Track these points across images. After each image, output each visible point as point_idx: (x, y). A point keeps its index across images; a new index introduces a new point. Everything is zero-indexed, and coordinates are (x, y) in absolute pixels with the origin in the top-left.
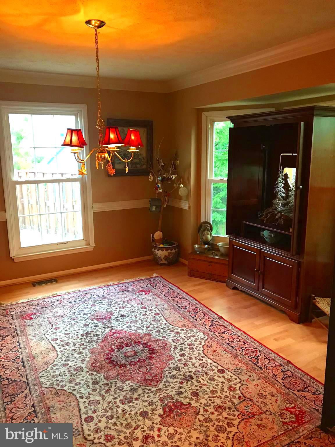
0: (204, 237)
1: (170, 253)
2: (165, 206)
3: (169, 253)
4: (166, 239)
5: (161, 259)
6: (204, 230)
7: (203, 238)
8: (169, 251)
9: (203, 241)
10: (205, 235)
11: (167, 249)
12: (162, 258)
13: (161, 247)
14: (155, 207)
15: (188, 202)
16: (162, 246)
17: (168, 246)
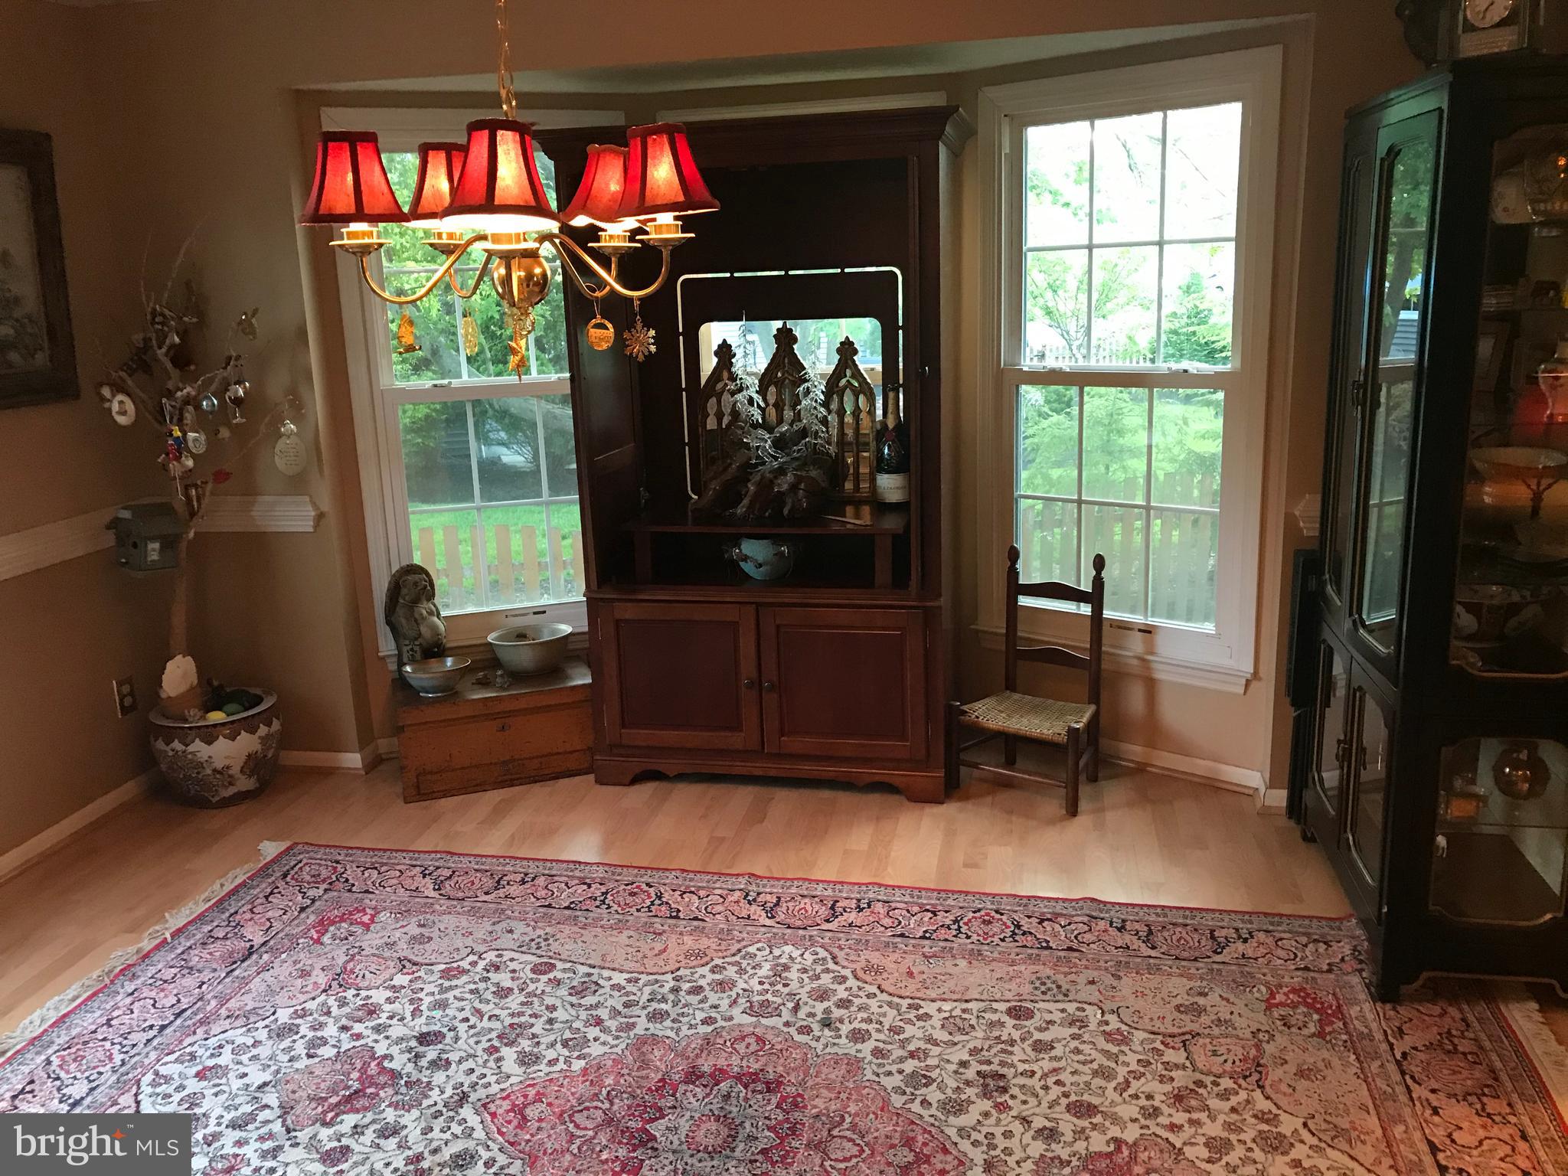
0: (423, 629)
1: (268, 736)
2: (191, 535)
3: (264, 740)
4: (216, 683)
5: (231, 776)
6: (416, 601)
7: (420, 635)
8: (263, 730)
9: (420, 645)
10: (424, 619)
11: (250, 725)
12: (235, 770)
13: (215, 726)
14: (157, 545)
15: (307, 499)
16: (217, 717)
17: (246, 709)
